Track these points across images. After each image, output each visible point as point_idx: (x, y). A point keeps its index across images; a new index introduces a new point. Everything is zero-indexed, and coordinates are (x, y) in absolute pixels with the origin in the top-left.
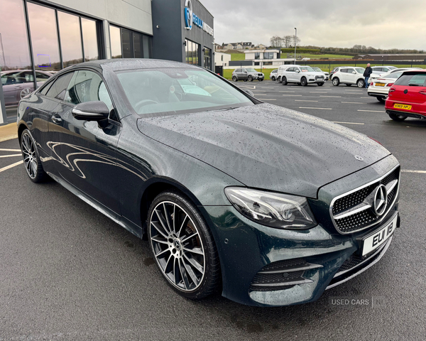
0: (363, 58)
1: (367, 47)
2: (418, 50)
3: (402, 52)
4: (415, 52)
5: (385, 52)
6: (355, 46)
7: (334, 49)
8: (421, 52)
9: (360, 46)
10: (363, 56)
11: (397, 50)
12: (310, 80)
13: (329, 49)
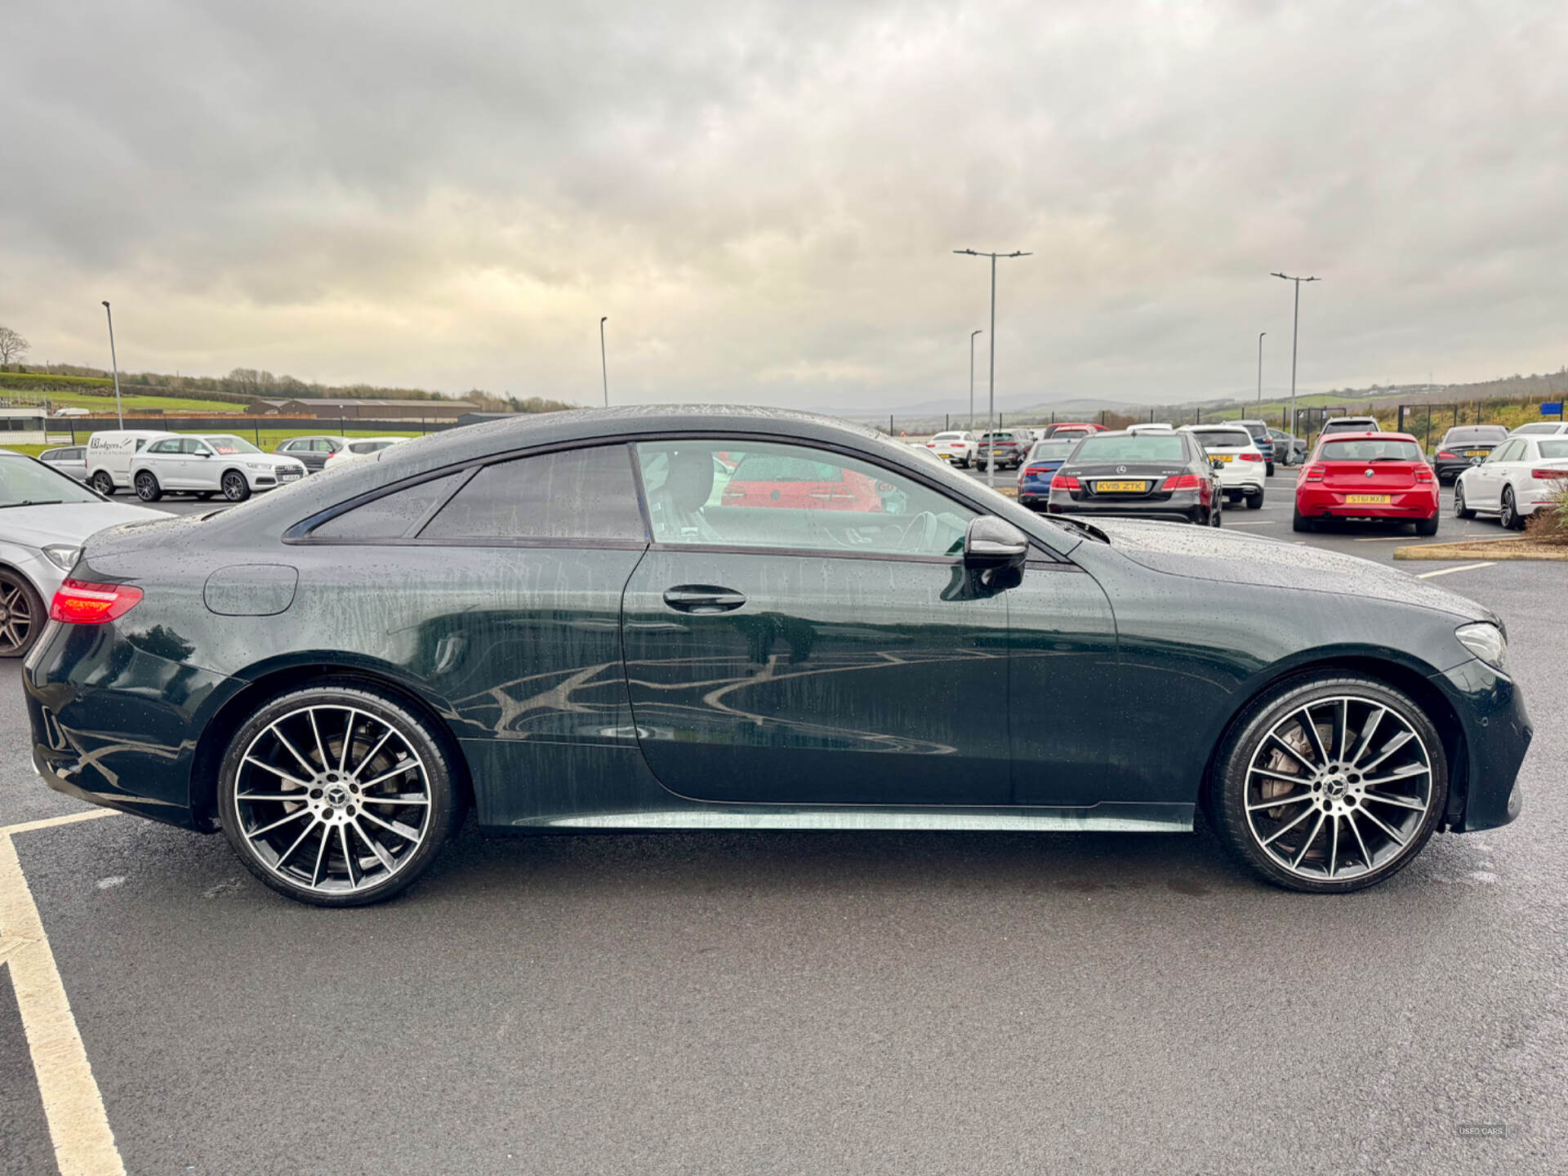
0: (281, 411)
1: (278, 375)
2: (429, 389)
3: (384, 394)
4: (420, 396)
5: (335, 394)
6: (237, 372)
7: (164, 381)
8: (435, 397)
9: (254, 373)
10: (279, 404)
11: (370, 390)
12: (260, 481)
13: (145, 379)
